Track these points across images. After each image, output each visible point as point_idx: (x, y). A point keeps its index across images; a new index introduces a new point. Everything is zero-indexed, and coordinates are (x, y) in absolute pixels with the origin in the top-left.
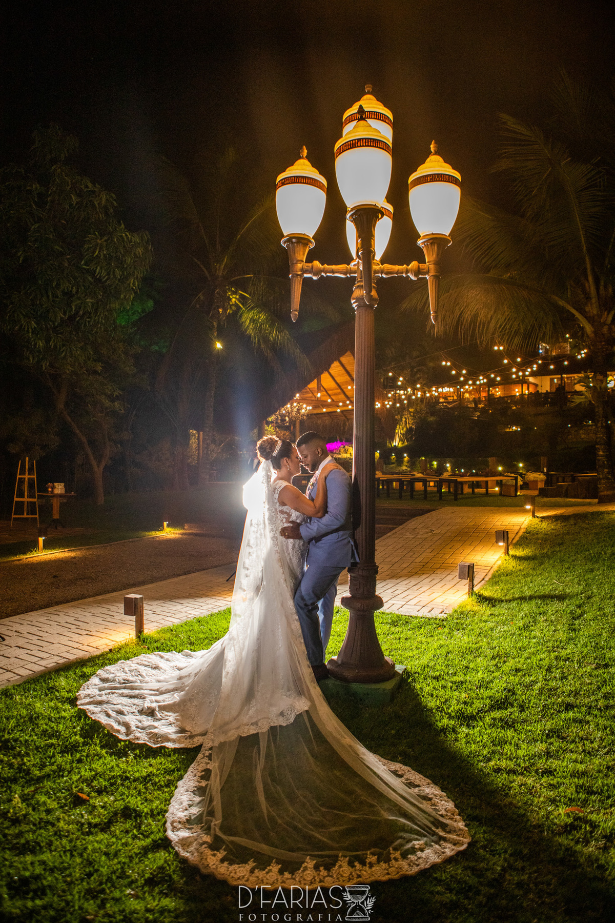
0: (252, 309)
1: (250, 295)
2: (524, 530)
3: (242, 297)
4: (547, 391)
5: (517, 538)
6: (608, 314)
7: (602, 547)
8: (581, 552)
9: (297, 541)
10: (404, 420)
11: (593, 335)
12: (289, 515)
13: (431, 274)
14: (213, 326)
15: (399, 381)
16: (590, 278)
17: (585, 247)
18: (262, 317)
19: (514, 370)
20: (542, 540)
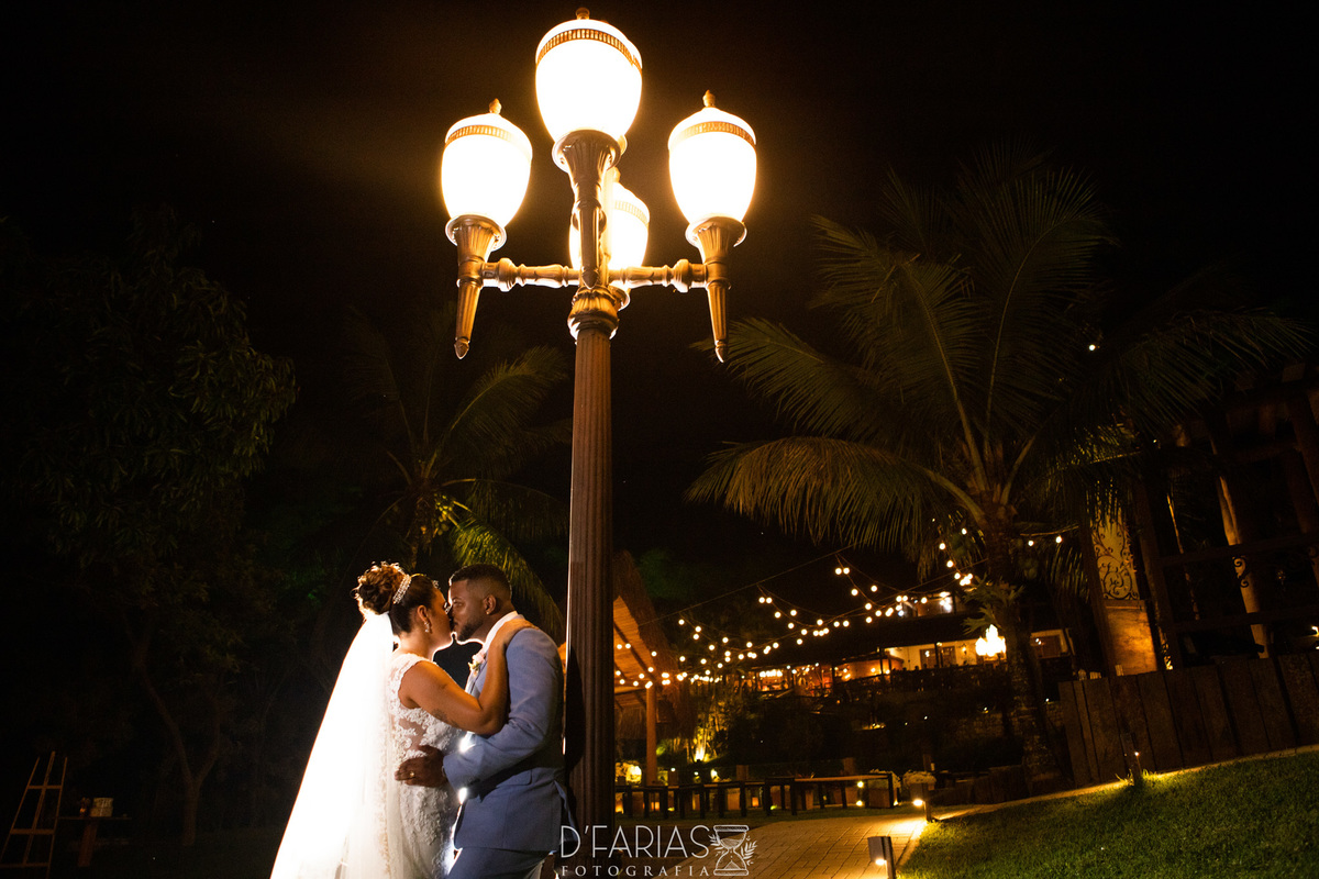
0: (472, 526)
1: (470, 508)
2: (917, 844)
3: (457, 510)
4: (917, 667)
5: (907, 857)
6: (1002, 489)
7: (1063, 855)
8: (1027, 868)
9: (433, 792)
10: (711, 720)
11: (984, 522)
12: (421, 731)
13: (711, 279)
14: (410, 552)
15: (695, 633)
16: (969, 437)
17: (955, 392)
18: (488, 537)
19: (868, 606)
20: (952, 855)
